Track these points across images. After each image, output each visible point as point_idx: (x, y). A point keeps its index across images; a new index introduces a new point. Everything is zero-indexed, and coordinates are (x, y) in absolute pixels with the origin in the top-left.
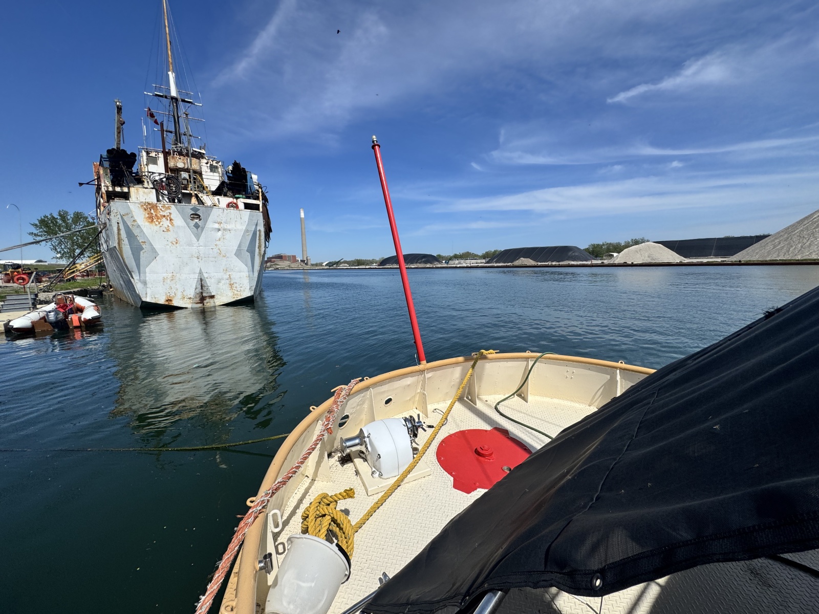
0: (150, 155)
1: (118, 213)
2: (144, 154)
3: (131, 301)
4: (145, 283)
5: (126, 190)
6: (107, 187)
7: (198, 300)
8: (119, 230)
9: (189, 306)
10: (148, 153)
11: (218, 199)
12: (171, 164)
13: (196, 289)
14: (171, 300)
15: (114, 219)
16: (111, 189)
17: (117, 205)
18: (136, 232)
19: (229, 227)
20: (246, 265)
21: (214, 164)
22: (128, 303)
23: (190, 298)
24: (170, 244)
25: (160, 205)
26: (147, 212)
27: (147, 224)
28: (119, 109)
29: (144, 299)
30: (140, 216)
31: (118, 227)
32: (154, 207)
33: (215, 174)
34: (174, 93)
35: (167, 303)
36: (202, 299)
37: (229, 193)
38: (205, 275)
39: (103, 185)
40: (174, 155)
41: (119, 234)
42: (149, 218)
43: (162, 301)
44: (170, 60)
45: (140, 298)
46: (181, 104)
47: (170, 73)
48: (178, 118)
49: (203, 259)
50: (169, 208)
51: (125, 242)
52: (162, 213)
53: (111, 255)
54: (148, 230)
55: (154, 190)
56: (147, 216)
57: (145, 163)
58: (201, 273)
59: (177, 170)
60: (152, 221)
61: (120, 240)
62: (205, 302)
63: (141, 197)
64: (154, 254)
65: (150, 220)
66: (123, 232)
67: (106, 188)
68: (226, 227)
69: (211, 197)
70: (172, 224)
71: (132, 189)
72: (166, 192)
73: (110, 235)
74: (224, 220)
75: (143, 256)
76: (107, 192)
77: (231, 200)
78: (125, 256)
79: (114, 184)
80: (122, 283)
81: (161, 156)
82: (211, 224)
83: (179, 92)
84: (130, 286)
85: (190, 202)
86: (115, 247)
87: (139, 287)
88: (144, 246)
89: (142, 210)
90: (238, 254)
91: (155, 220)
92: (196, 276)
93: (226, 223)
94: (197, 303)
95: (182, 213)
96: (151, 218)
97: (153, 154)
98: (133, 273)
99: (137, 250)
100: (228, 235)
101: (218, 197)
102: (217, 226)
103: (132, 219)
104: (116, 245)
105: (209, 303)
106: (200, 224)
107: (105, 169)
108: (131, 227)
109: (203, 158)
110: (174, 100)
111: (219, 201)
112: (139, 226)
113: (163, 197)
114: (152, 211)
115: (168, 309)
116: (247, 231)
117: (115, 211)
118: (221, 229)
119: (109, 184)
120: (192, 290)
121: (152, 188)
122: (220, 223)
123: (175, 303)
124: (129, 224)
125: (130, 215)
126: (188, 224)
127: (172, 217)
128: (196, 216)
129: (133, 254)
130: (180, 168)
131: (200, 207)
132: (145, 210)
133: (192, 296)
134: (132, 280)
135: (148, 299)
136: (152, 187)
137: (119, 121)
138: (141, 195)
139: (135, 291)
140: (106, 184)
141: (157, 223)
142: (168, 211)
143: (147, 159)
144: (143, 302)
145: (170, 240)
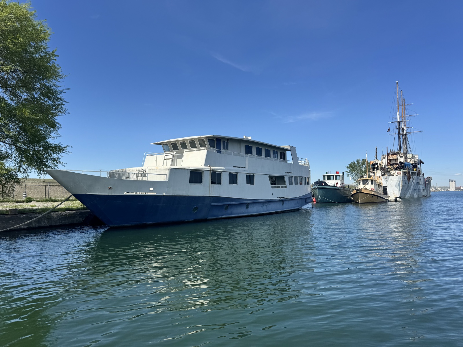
12: (389, 158)
19: (393, 180)
20: (398, 189)
21: (402, 155)
33: (402, 159)
34: (398, 120)
40: (390, 155)
47: (398, 113)
55: (380, 171)
59: (390, 160)
77: (399, 171)
82: (389, 180)
83: (400, 119)
90: (396, 186)
97: (384, 156)
100: (393, 182)
102: (391, 180)
109: (398, 154)
110: (398, 122)
111: (395, 172)
116: (398, 181)
128: (386, 178)
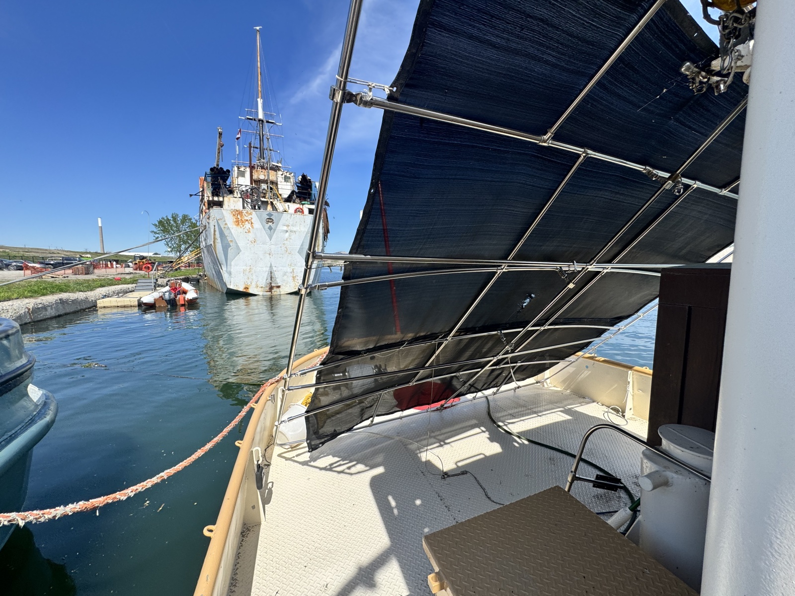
0: (240, 170)
1: (215, 218)
2: (236, 169)
3: (219, 287)
4: (230, 273)
5: (221, 199)
6: (209, 197)
7: (267, 289)
8: (215, 231)
9: (261, 293)
10: (238, 168)
11: (288, 205)
12: (255, 177)
13: (267, 279)
14: (248, 288)
15: (212, 223)
16: (211, 199)
17: (215, 211)
18: (226, 233)
19: (294, 229)
21: (288, 175)
22: (217, 290)
23: (262, 287)
24: (250, 243)
25: (245, 212)
26: (235, 217)
27: (235, 226)
28: (220, 134)
29: (229, 287)
30: (230, 220)
31: (215, 228)
32: (240, 213)
33: (288, 183)
34: (261, 116)
35: (245, 290)
36: (271, 288)
37: (297, 200)
38: (274, 269)
39: (206, 195)
40: (257, 169)
41: (214, 234)
42: (236, 222)
43: (241, 289)
44: (260, 89)
45: (226, 286)
46: (265, 123)
47: (259, 100)
48: (263, 136)
49: (274, 255)
50: (251, 214)
51: (219, 241)
52: (246, 218)
53: (208, 251)
54: (235, 232)
55: (241, 199)
56: (235, 220)
57: (236, 176)
58: (271, 267)
59: (258, 182)
60: (238, 224)
61: (215, 238)
62: (273, 290)
63: (232, 205)
64: (238, 250)
65: (237, 224)
66: (217, 233)
67: (207, 198)
68: (292, 230)
69: (283, 203)
70: (253, 227)
71: (225, 198)
72: (249, 200)
73: (208, 235)
74: (291, 223)
75: (231, 252)
76: (209, 201)
77: (297, 206)
78: (217, 252)
79: (213, 194)
80: (214, 273)
81: (248, 170)
82: (281, 227)
83: (265, 115)
84: (219, 275)
85: (266, 209)
86: (211, 244)
87: (225, 277)
88: (231, 244)
89: (232, 216)
90: (300, 252)
91: (240, 224)
92: (268, 269)
93: (292, 225)
94: (267, 292)
95: (260, 217)
96: (237, 222)
97: (242, 169)
98: (222, 265)
99: (226, 248)
100: (293, 236)
101: (288, 203)
102: (285, 228)
103: (224, 223)
104: (212, 243)
105: (276, 292)
106: (273, 227)
107: (208, 183)
108: (223, 229)
109: (279, 170)
110: (260, 122)
111: (289, 207)
112: (228, 228)
113: (247, 204)
114: (239, 217)
115: (245, 295)
117: (213, 217)
118: (289, 231)
119: (210, 195)
120: (263, 281)
121: (240, 198)
122: (288, 226)
123: (251, 291)
124: (222, 227)
125: (223, 220)
126: (264, 227)
127: (253, 222)
128: (270, 220)
129: (223, 250)
130: (261, 180)
131: (274, 213)
132: (234, 215)
133: (263, 286)
134: (221, 270)
135: (232, 287)
136: (240, 196)
137: (220, 143)
138: (232, 203)
139: (223, 280)
140: (208, 196)
141: (242, 226)
142: (250, 216)
143: (238, 173)
144: (228, 288)
145: (250, 239)
